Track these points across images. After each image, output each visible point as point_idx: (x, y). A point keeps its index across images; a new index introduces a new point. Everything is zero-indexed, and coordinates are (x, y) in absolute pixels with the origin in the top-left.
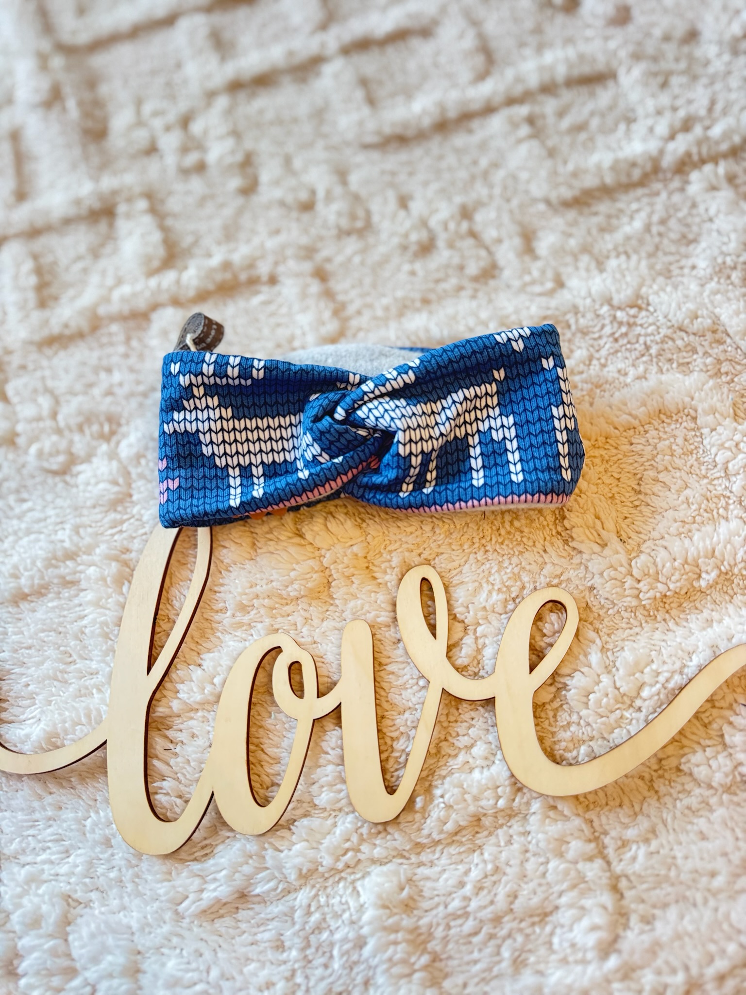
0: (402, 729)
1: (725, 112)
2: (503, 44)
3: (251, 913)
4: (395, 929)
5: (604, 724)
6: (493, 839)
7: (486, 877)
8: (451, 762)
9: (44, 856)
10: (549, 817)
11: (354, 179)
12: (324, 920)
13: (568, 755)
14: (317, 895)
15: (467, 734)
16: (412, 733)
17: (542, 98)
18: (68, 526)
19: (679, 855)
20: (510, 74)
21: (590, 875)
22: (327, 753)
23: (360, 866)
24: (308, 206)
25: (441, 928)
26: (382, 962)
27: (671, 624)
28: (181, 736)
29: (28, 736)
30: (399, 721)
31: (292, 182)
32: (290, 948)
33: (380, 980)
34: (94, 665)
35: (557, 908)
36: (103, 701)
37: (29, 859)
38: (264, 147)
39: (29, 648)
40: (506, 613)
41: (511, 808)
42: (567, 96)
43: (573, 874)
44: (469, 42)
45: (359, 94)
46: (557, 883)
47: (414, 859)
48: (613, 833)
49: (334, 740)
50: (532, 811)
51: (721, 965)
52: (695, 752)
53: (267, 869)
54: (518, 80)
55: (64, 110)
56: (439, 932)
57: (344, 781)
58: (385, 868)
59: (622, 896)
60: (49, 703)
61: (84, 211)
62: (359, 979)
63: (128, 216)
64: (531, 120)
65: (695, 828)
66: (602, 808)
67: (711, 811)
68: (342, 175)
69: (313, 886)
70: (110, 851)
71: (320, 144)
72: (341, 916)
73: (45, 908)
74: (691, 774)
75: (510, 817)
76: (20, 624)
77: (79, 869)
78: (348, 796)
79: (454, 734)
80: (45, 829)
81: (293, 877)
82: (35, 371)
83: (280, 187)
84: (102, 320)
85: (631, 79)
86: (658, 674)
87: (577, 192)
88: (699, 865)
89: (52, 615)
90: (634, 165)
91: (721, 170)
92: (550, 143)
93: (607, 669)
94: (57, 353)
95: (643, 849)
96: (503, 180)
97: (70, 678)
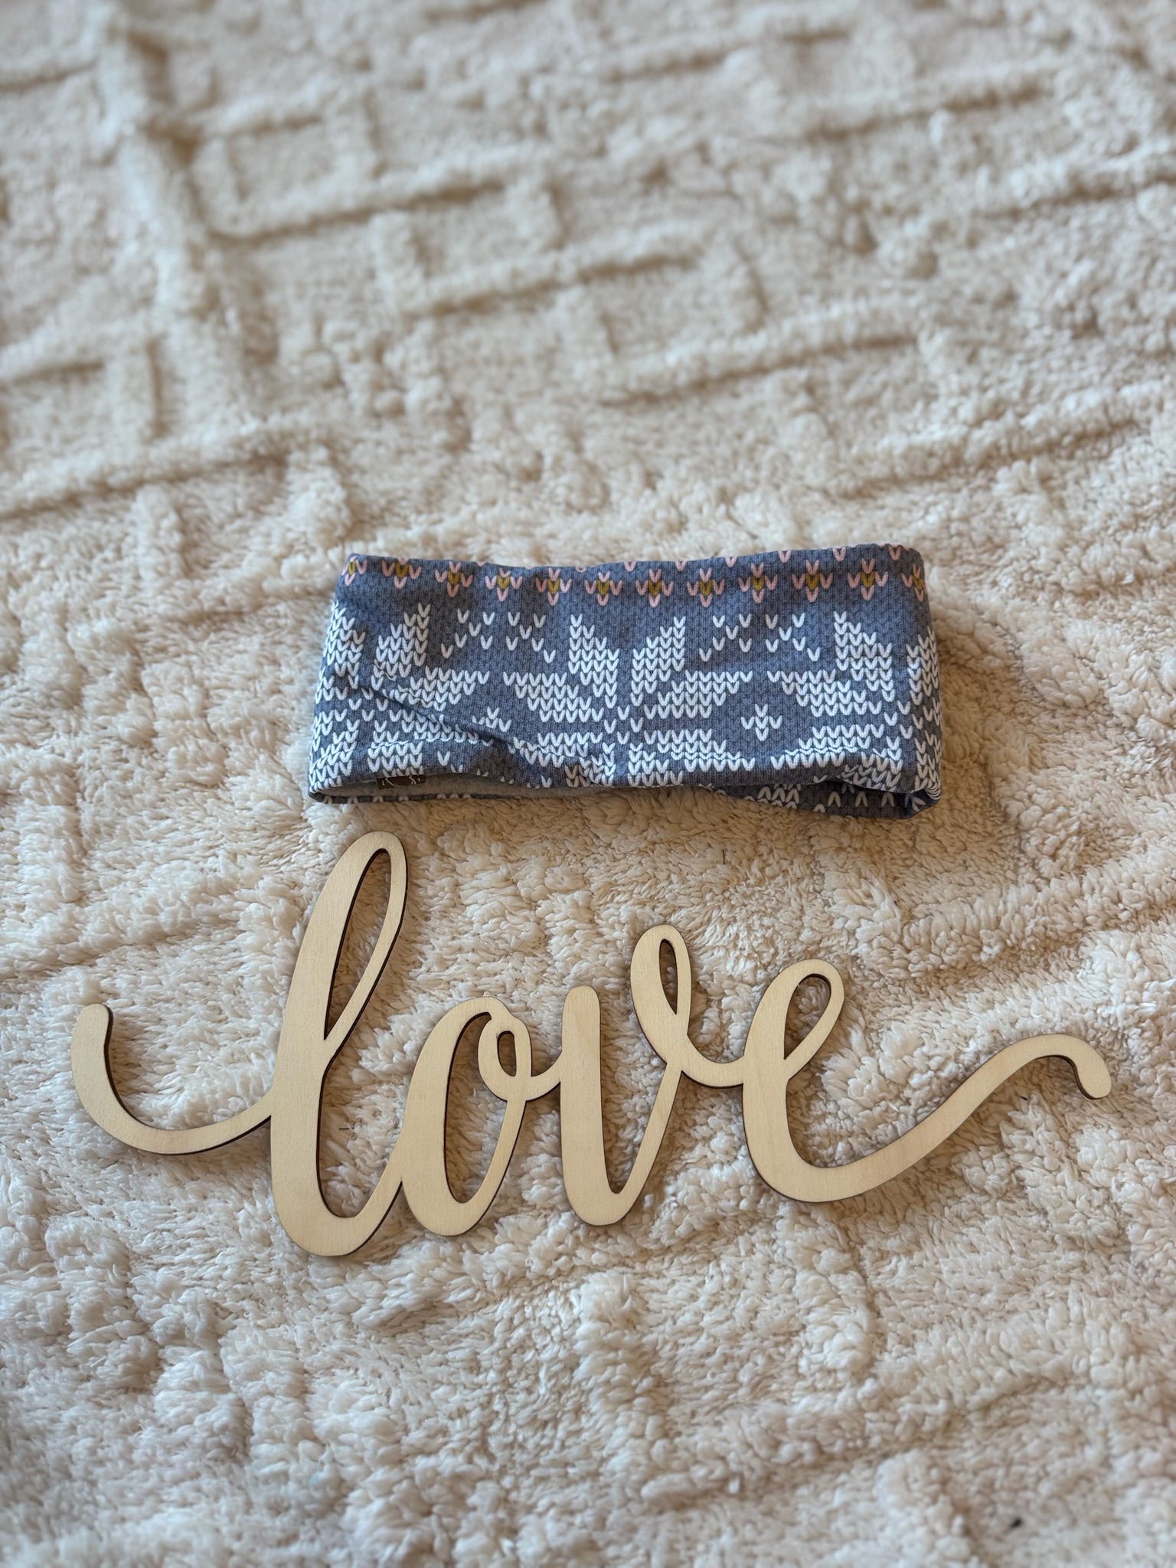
0: (630, 1115)
1: (1042, 398)
2: (781, 288)
3: (441, 1328)
4: (613, 1347)
5: (867, 1117)
6: (732, 1249)
7: (723, 1289)
8: (686, 1156)
9: (182, 1257)
10: (798, 1223)
11: (591, 445)
12: (529, 1336)
13: (823, 1152)
14: (521, 1306)
15: (707, 1124)
16: (642, 1120)
17: (823, 360)
18: (220, 852)
19: (945, 1269)
20: (787, 326)
21: (843, 1288)
22: (541, 1140)
23: (575, 1274)
24: (532, 475)
25: (668, 1347)
26: (597, 1385)
27: (946, 1002)
28: (362, 1114)
29: (167, 1109)
30: (626, 1106)
31: (514, 442)
32: (487, 1370)
33: (594, 1407)
34: (252, 1024)
35: (804, 1327)
36: (264, 1069)
37: (164, 1259)
38: (479, 392)
40: (757, 985)
41: (755, 1211)
42: (855, 360)
43: (824, 1287)
44: (739, 281)
45: (600, 336)
46: (806, 1297)
47: (638, 1268)
48: (871, 1243)
49: (550, 1125)
50: (780, 1213)
51: (986, 1392)
52: (967, 1151)
53: (464, 1274)
54: (798, 335)
55: (223, 322)
56: (666, 1352)
57: (560, 1175)
58: (604, 1276)
59: (879, 1315)
60: (194, 1068)
61: (246, 456)
62: (570, 1405)
63: (302, 468)
64: (810, 388)
65: (965, 1239)
66: (859, 1213)
67: (984, 1220)
68: (575, 438)
69: (517, 1297)
70: (267, 1251)
71: (549, 394)
72: (549, 1332)
73: (188, 1317)
74: (962, 1178)
75: (753, 1222)
76: (156, 971)
77: (228, 1273)
78: (564, 1192)
79: (691, 1123)
81: (495, 1283)
82: (178, 655)
83: (498, 447)
84: (267, 597)
85: (933, 346)
86: (930, 1058)
87: (860, 483)
88: (967, 1280)
89: (200, 962)
90: (931, 454)
91: (1033, 469)
92: (831, 418)
93: (870, 1052)
94: (207, 635)
95: (904, 1261)
96: (773, 460)
97: (221, 1039)
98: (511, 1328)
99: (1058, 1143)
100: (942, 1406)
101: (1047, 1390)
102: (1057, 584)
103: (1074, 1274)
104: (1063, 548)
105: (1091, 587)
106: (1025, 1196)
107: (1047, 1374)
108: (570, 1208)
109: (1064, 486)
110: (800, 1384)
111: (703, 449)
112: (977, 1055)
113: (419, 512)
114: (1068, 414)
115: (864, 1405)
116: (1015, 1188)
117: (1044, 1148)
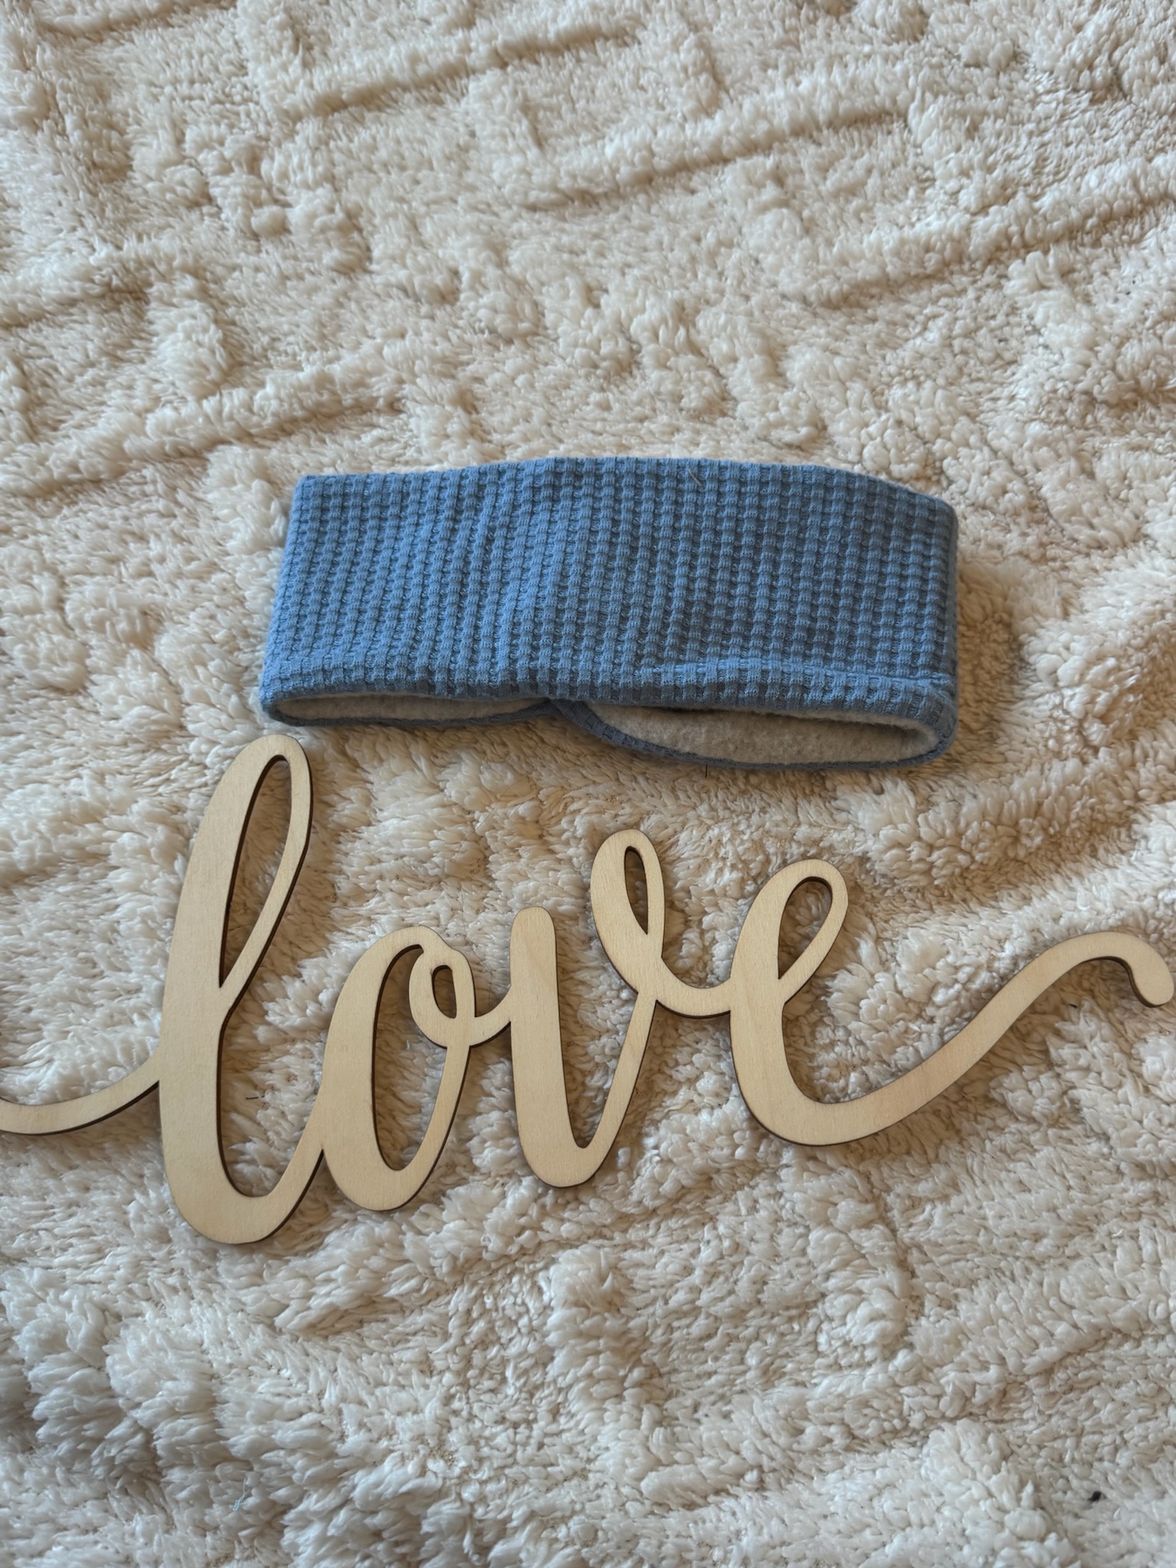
0: (598, 1059)
2: (738, 61)
3: (383, 1326)
4: (595, 1334)
5: (882, 1040)
6: (730, 1207)
7: (722, 1257)
8: (668, 1102)
9: (64, 1258)
11: (517, 257)
12: (492, 1329)
13: (834, 1086)
14: (480, 1296)
15: (691, 1063)
16: (612, 1064)
17: (795, 143)
18: (84, 772)
19: (990, 1213)
20: (748, 105)
21: (868, 1245)
22: (490, 1095)
23: (542, 1252)
24: (447, 296)
25: (659, 1332)
26: (577, 1380)
28: (273, 1079)
29: (34, 1084)
30: (593, 1048)
31: (422, 258)
32: (441, 1372)
33: (575, 1406)
34: (133, 979)
35: (823, 1295)
36: (150, 1031)
37: (41, 1261)
39: (30, 954)
40: (743, 897)
41: (754, 1161)
42: (832, 142)
43: (844, 1246)
44: (687, 55)
45: (523, 127)
46: (822, 1260)
47: (618, 1238)
48: (899, 1189)
49: (500, 1076)
50: (784, 1161)
52: (1008, 1073)
53: (407, 1261)
54: (759, 115)
55: (60, 131)
56: (658, 1337)
57: (516, 1134)
58: (578, 1252)
59: (913, 1274)
60: (65, 1034)
61: (96, 290)
62: (544, 1407)
63: (166, 303)
64: (778, 178)
65: (1012, 1176)
66: (882, 1156)
67: (1034, 1152)
68: (498, 250)
69: (474, 1284)
70: (166, 1249)
71: (463, 200)
72: (516, 1322)
73: (70, 1319)
74: (1004, 1105)
75: (754, 1173)
76: (14, 919)
77: (121, 1272)
78: (522, 1153)
79: (671, 1063)
80: (63, 1219)
81: (445, 1269)
82: (25, 537)
83: (405, 266)
84: (130, 460)
85: (924, 120)
86: (957, 969)
87: (846, 287)
88: (1018, 1225)
89: (66, 905)
90: (928, 249)
91: (1051, 260)
92: (806, 213)
93: (884, 965)
94: (59, 509)
95: (940, 1208)
96: (739, 265)
97: (96, 997)
98: (468, 1321)
99: (1117, 1055)
100: (993, 1372)
101: (1120, 1345)
102: (1087, 393)
103: (1145, 1208)
104: (1091, 346)
105: (1128, 396)
106: (1082, 1121)
107: (1119, 1324)
108: (531, 1173)
109: (1089, 279)
110: (820, 1361)
111: (654, 255)
112: (1015, 960)
113: (312, 349)
114: (1090, 191)
115: (897, 1379)
116: (1067, 1113)
117: (1101, 1061)
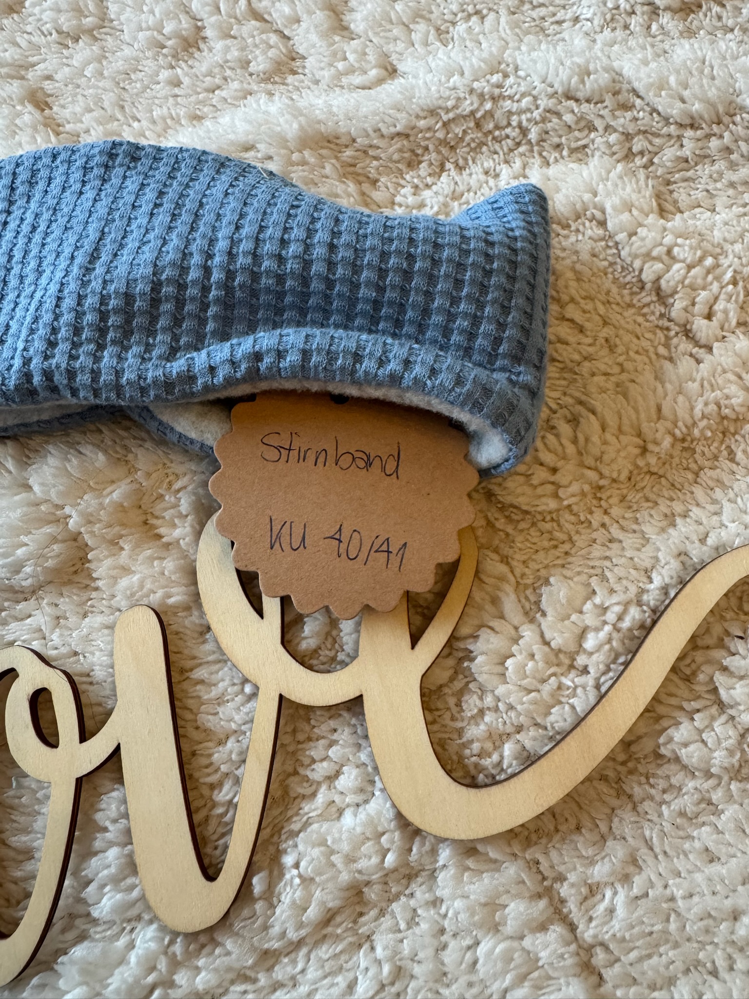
5: (535, 702)
6: (386, 922)
8: (306, 807)
10: (468, 869)
13: (487, 762)
15: (328, 758)
19: (679, 893)
22: (106, 830)
27: (615, 531)
30: (219, 755)
41: (407, 864)
43: (518, 957)
47: (263, 980)
48: (572, 877)
49: (113, 806)
50: (441, 863)
52: (678, 724)
65: (697, 844)
66: (550, 836)
67: (718, 813)
74: (677, 759)
75: (409, 880)
78: (144, 895)
79: (306, 761)
86: (605, 610)
88: (710, 902)
95: (622, 893)
108: (156, 918)
112: (665, 590)
